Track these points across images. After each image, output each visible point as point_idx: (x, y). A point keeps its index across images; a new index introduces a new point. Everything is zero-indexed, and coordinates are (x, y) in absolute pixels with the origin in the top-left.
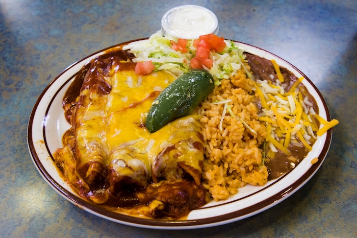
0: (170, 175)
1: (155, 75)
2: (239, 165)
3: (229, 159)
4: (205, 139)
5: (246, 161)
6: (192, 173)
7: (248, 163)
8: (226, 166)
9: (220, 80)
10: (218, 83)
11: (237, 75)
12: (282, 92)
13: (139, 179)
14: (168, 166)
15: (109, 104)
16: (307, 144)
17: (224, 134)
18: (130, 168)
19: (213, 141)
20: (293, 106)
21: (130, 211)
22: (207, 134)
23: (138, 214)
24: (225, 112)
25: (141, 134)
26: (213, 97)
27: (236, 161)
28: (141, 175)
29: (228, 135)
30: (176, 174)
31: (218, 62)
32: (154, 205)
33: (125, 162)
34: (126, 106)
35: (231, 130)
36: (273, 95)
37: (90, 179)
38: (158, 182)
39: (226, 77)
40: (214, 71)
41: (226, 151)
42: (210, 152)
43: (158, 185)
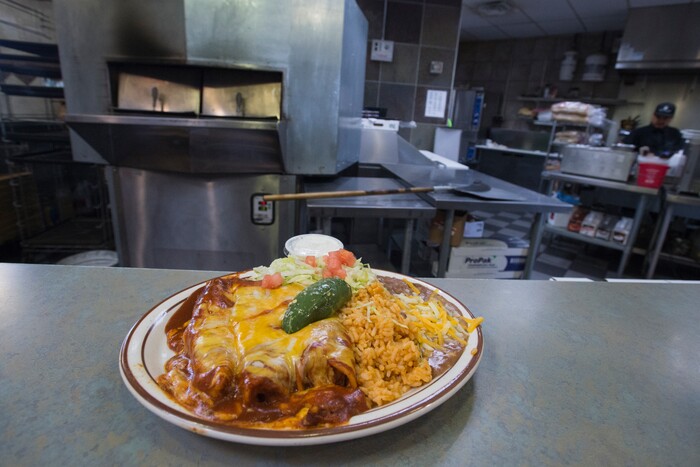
0: (318, 378)
1: (284, 288)
2: (397, 363)
3: (384, 358)
4: (353, 340)
5: (403, 357)
6: (346, 372)
7: (406, 358)
8: (382, 368)
9: (356, 289)
10: (354, 292)
11: (373, 285)
12: (422, 301)
13: (280, 384)
14: (316, 365)
15: (234, 314)
16: (462, 340)
17: (373, 333)
18: (271, 368)
19: (362, 342)
20: (436, 312)
21: (272, 424)
22: (354, 334)
23: (284, 426)
24: (369, 312)
25: (278, 335)
26: (353, 304)
27: (392, 358)
28: (283, 379)
29: (377, 333)
30: (325, 376)
31: (351, 273)
32: (303, 413)
33: (262, 362)
34: (255, 314)
35: (380, 326)
36: (414, 305)
37: (216, 388)
38: (305, 389)
39: (361, 286)
40: (349, 280)
41: (379, 351)
42: (360, 354)
43: (305, 392)
